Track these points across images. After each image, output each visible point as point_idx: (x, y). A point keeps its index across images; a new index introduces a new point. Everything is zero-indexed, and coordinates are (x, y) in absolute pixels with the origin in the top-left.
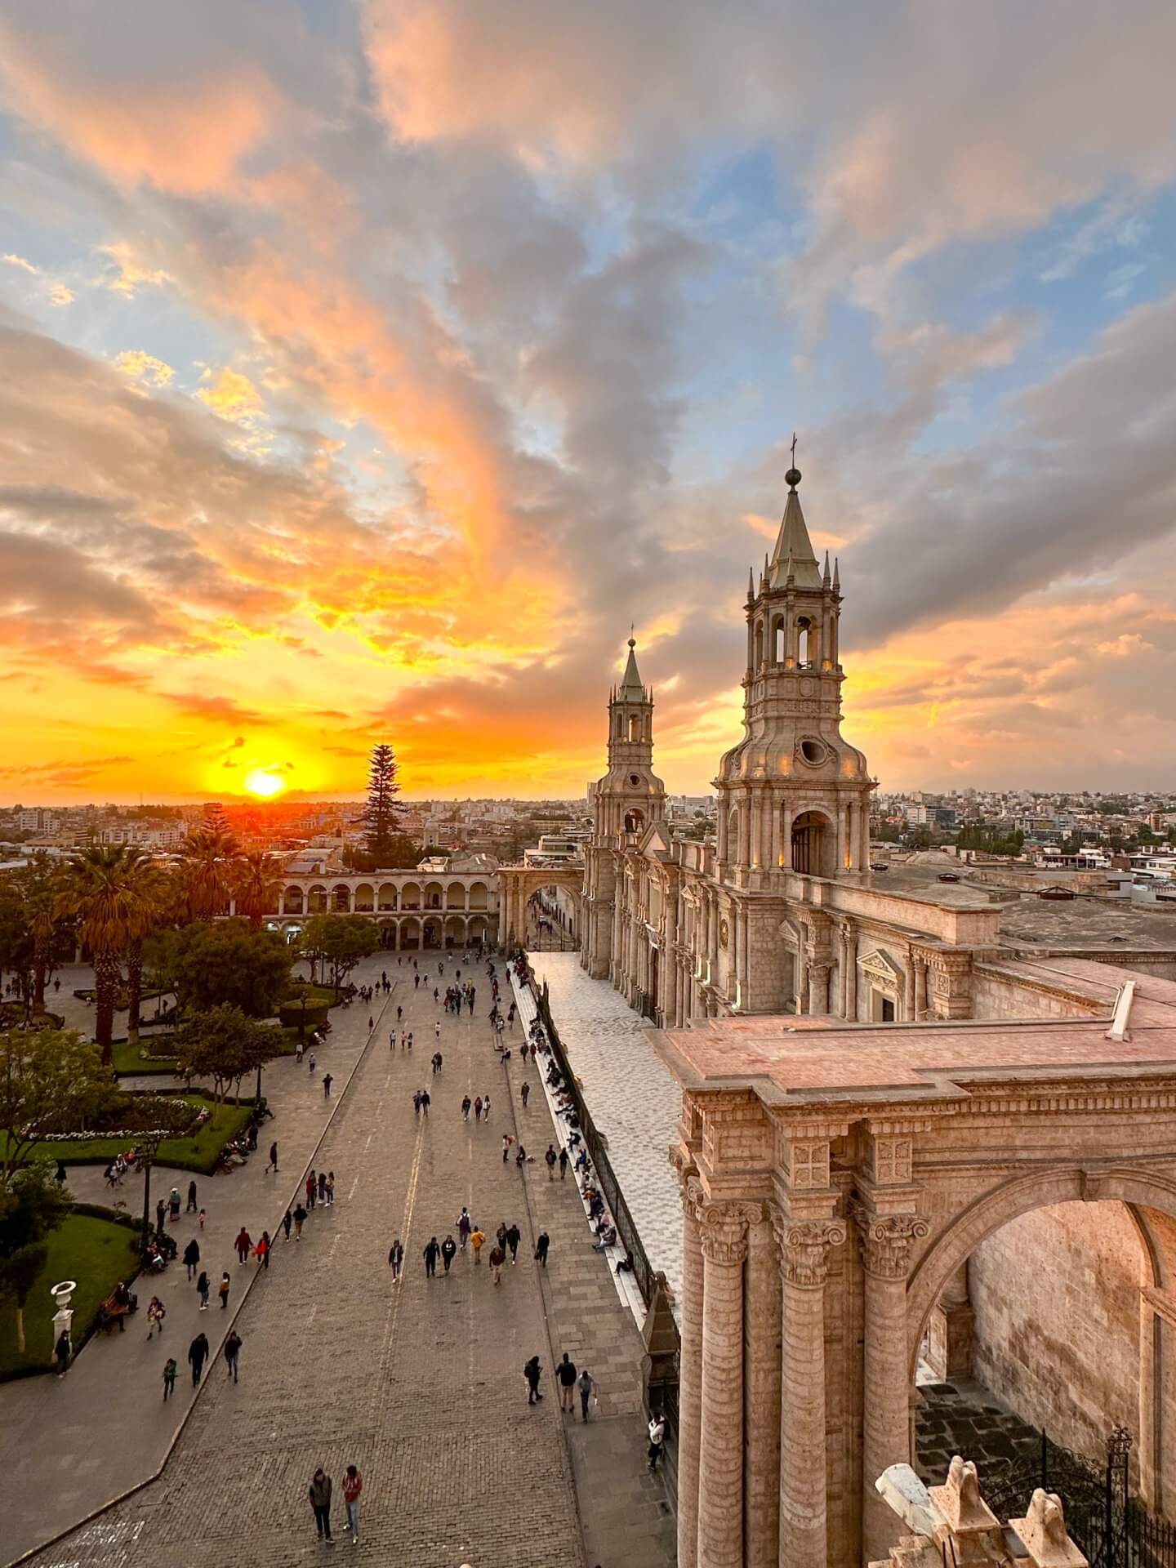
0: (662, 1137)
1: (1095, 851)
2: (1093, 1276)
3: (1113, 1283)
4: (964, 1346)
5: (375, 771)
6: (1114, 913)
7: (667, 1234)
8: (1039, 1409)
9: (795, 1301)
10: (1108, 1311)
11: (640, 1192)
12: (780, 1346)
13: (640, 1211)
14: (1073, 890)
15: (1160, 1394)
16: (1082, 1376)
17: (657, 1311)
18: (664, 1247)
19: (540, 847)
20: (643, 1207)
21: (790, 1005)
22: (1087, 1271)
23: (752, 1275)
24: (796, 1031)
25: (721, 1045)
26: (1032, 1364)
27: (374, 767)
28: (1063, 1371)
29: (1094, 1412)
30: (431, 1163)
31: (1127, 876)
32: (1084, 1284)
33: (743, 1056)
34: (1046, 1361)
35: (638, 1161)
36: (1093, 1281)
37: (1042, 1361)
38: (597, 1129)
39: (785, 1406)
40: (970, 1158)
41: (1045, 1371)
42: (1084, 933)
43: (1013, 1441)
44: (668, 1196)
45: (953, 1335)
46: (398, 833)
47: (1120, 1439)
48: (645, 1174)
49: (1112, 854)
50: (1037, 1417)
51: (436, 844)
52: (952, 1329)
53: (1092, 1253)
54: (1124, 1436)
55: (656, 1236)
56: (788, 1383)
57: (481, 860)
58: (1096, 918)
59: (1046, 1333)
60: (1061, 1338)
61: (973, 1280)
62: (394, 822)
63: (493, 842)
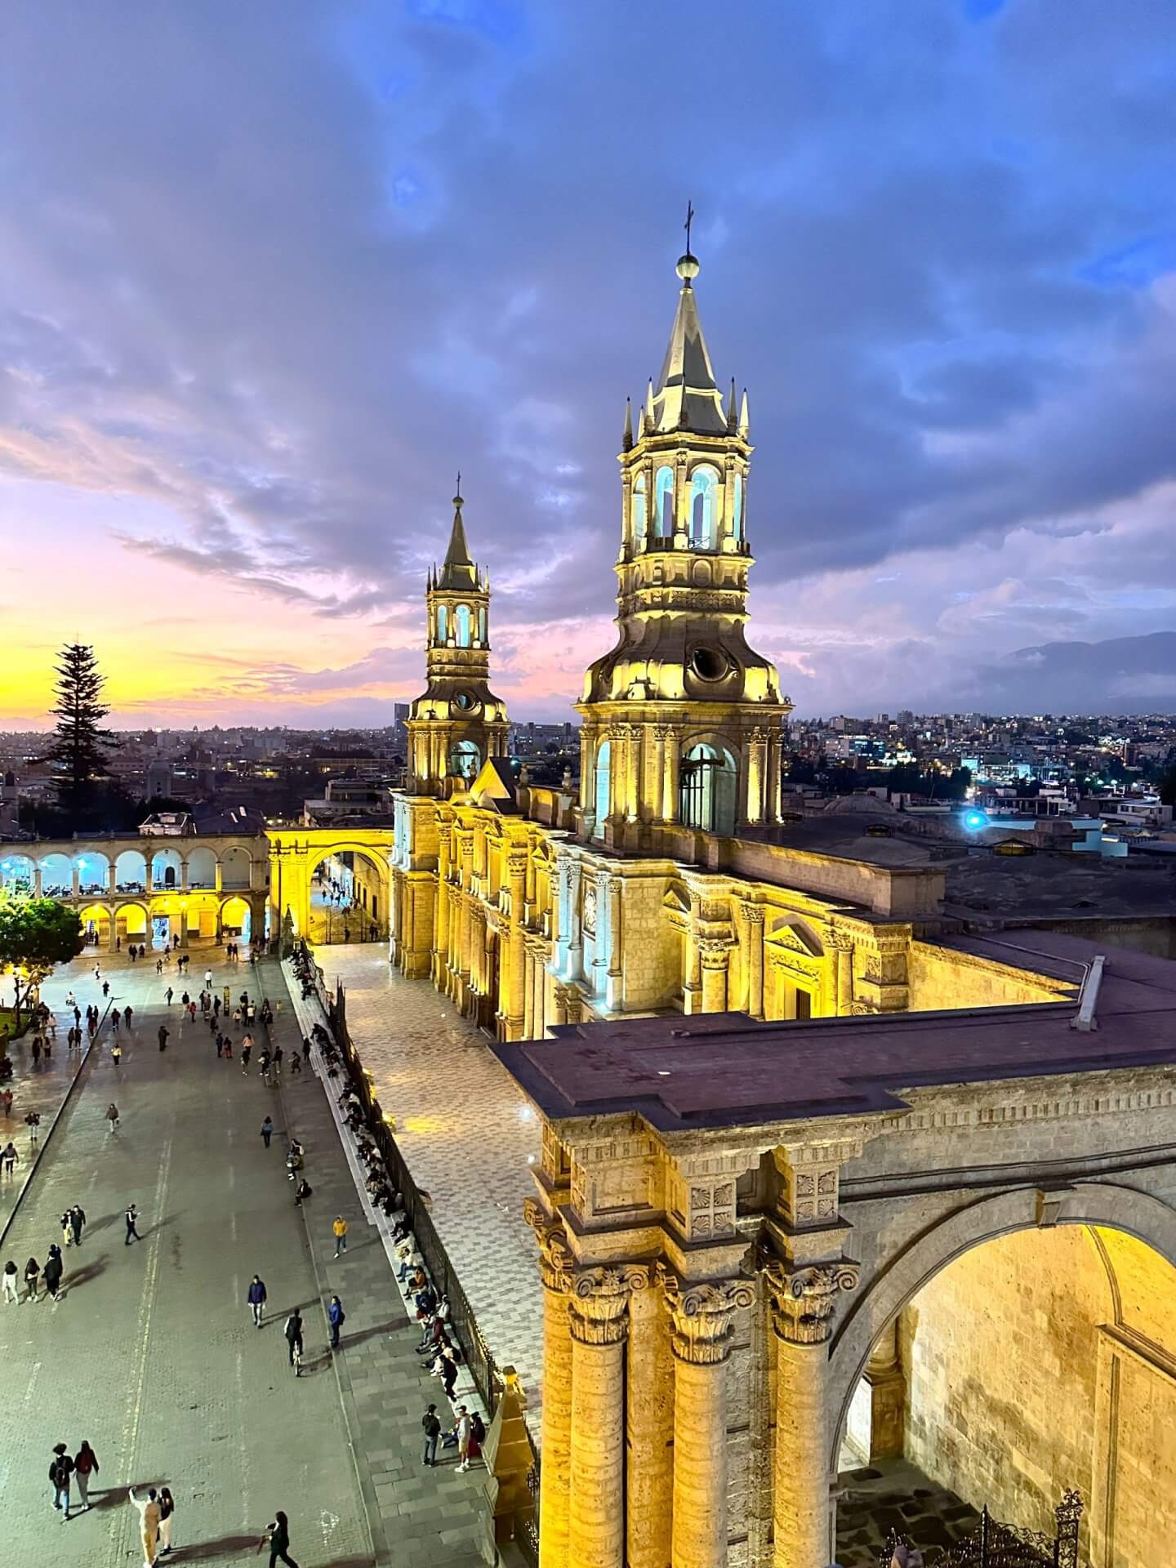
0: (506, 1189)
1: (1059, 792)
2: (1045, 1318)
3: (1066, 1325)
4: (892, 1419)
5: (66, 684)
6: (1080, 871)
7: (515, 1316)
8: (978, 1483)
9: (691, 1385)
10: (1061, 1359)
11: (477, 1265)
12: (671, 1443)
13: (479, 1289)
14: (1032, 842)
15: (1115, 1447)
16: (1028, 1438)
17: (504, 1418)
18: (510, 1334)
19: (328, 796)
20: (480, 1285)
21: (678, 1002)
22: (1038, 1313)
23: (635, 1358)
24: (692, 1036)
25: (594, 1058)
26: (971, 1433)
27: (64, 678)
28: (1005, 1434)
29: (1041, 1478)
30: (176, 1252)
31: (1094, 824)
32: (1034, 1329)
33: (624, 1073)
34: (988, 1426)
35: (474, 1224)
36: (1045, 1325)
37: (982, 1426)
38: (417, 1185)
39: (677, 1518)
40: (908, 1186)
41: (986, 1437)
42: (1046, 897)
43: (948, 1525)
44: (515, 1267)
45: (878, 1408)
46: (105, 778)
47: (1070, 1505)
48: (484, 1241)
49: (1078, 795)
50: (975, 1493)
51: (167, 794)
52: (878, 1400)
53: (1045, 1292)
54: (1074, 1502)
55: (501, 1321)
56: (680, 1489)
57: (238, 816)
58: (1059, 878)
59: (988, 1392)
60: (1005, 1397)
61: (904, 1337)
62: (100, 762)
63: (255, 790)
